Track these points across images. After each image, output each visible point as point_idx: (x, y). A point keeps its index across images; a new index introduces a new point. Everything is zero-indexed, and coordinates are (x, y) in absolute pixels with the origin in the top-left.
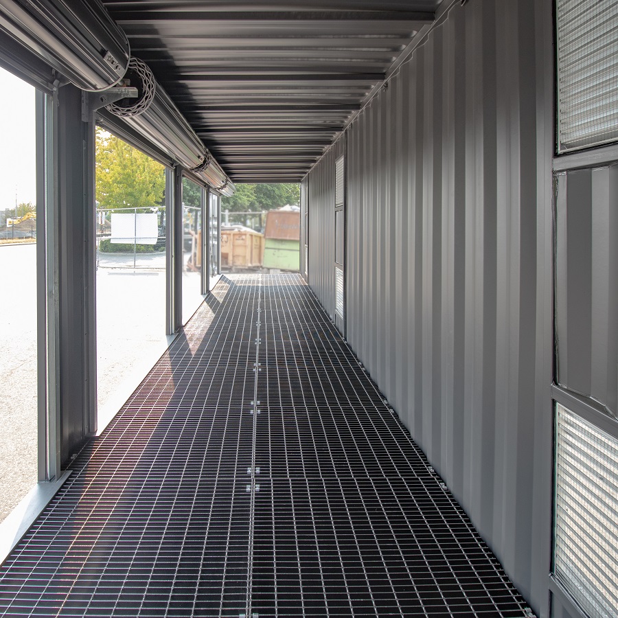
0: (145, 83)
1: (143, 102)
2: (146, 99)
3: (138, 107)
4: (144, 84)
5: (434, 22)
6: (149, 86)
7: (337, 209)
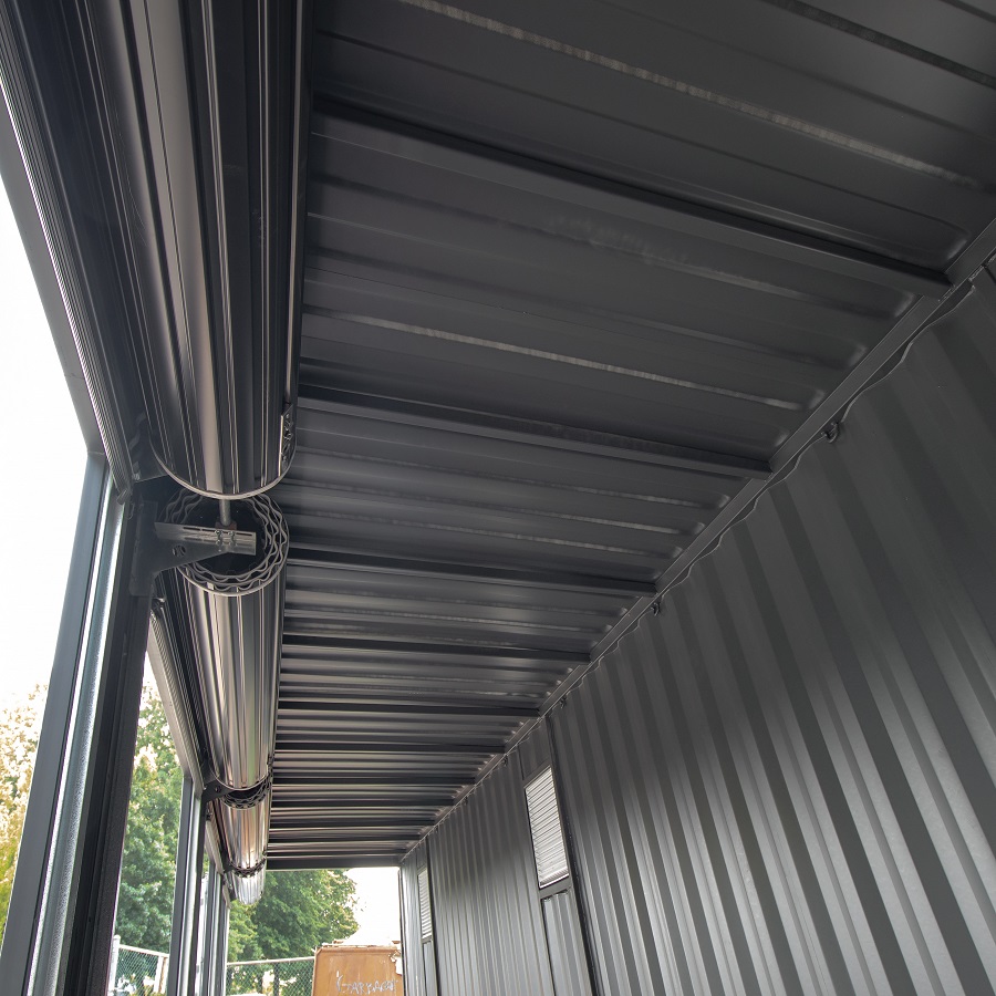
0: (269, 530)
1: (265, 567)
2: (271, 561)
3: (254, 576)
4: (267, 533)
5: (772, 477)
6: (277, 537)
7: (545, 893)
